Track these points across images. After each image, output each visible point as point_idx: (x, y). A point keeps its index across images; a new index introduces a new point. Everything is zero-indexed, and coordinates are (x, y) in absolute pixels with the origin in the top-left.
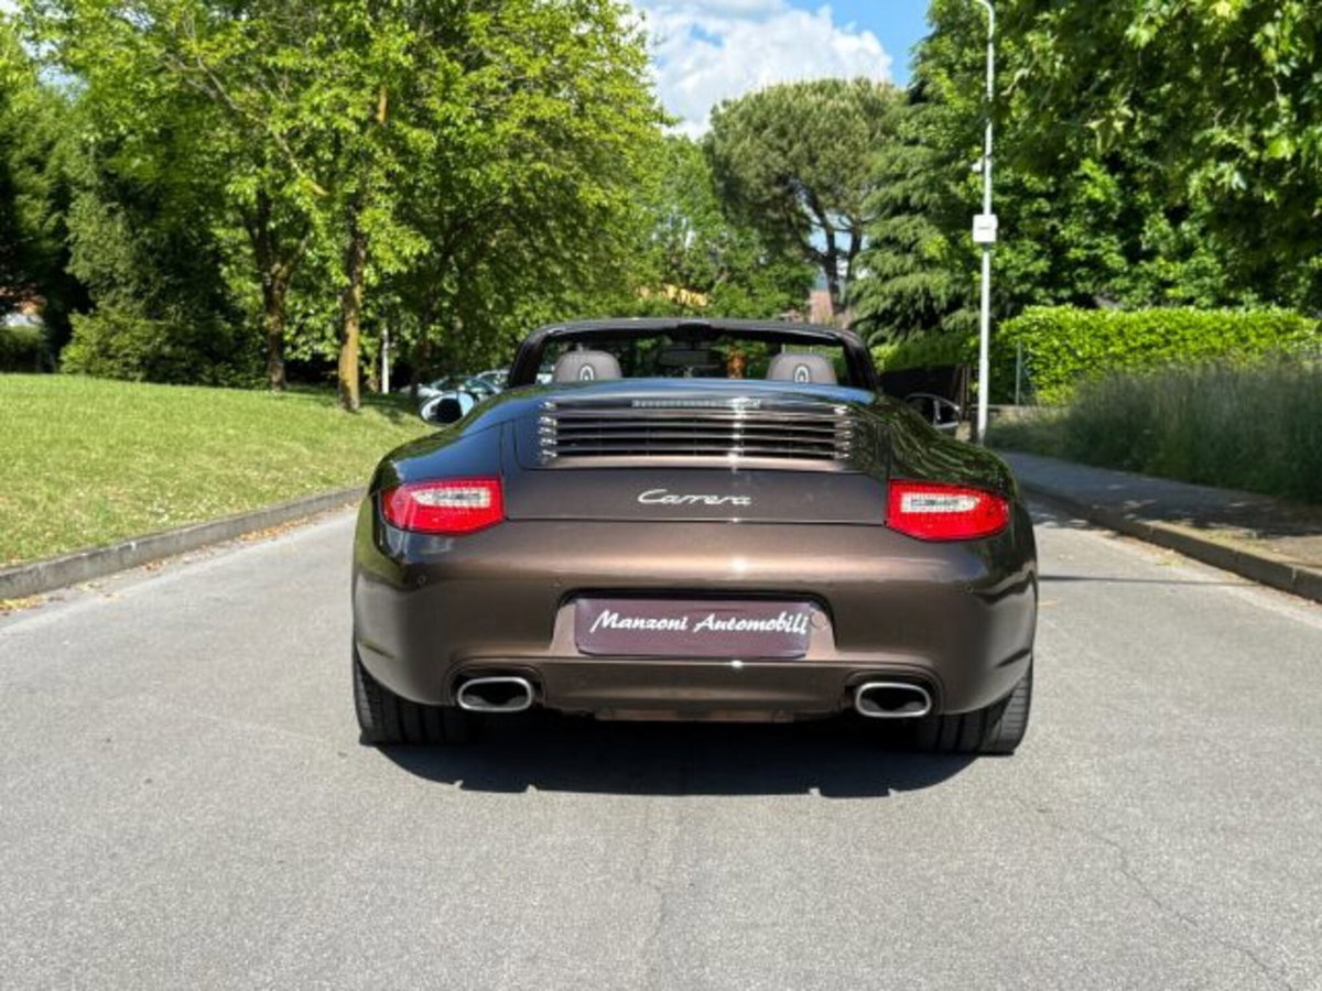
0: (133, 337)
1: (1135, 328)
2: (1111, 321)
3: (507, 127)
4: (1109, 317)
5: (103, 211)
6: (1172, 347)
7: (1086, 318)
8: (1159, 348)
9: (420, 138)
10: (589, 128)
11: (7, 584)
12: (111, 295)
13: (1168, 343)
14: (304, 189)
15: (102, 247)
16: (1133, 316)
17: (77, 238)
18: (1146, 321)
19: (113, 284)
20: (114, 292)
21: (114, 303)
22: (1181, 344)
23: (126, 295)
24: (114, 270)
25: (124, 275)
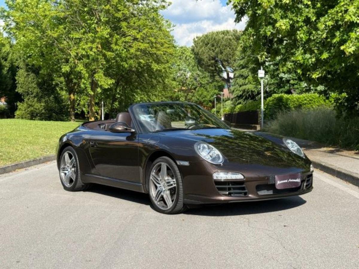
0: (34, 108)
1: (301, 99)
3: (132, 50)
4: (294, 96)
5: (25, 75)
7: (288, 97)
8: (308, 104)
9: (109, 54)
10: (154, 51)
12: (28, 97)
13: (310, 103)
15: (25, 84)
16: (301, 96)
17: (18, 82)
18: (304, 97)
19: (28, 94)
20: (29, 96)
21: (29, 99)
22: (314, 103)
23: (32, 97)
24: (29, 90)
25: (31, 92)
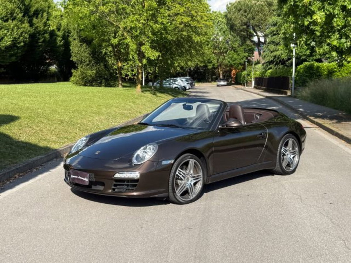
4: (325, 65)
5: (79, 45)
6: (341, 72)
7: (320, 64)
12: (81, 65)
16: (331, 64)
18: (334, 65)
20: (82, 64)
21: (82, 67)
22: (343, 71)
23: (85, 65)
25: (84, 60)
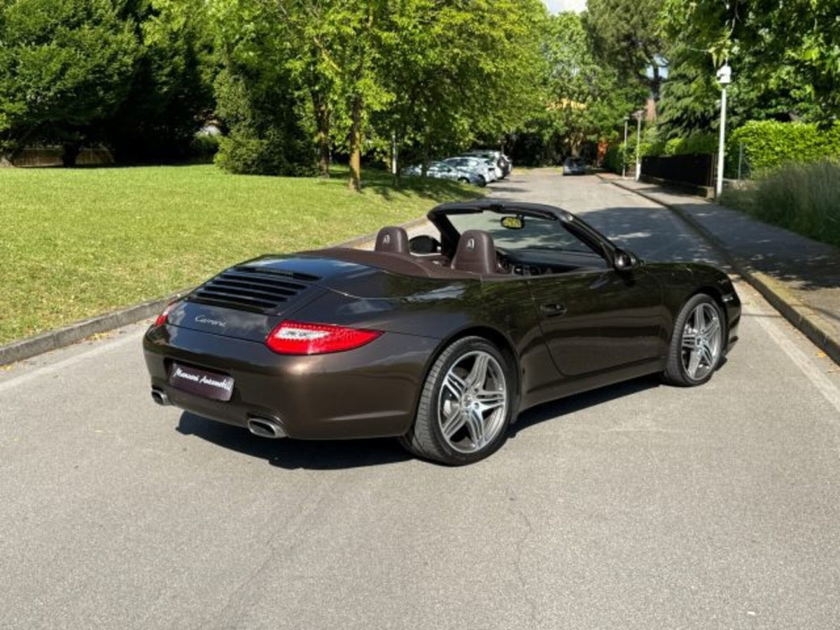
0: (247, 149)
1: (811, 133)
2: (797, 129)
3: (437, 29)
4: (795, 127)
5: (231, 80)
6: (834, 144)
7: (781, 128)
8: (826, 145)
9: (389, 37)
10: (484, 28)
11: (98, 326)
12: (237, 127)
13: (830, 142)
14: (327, 66)
15: (231, 100)
16: (810, 126)
17: (219, 95)
19: (237, 121)
20: (238, 124)
21: (239, 130)
23: (245, 126)
24: (238, 113)
25: (243, 115)
